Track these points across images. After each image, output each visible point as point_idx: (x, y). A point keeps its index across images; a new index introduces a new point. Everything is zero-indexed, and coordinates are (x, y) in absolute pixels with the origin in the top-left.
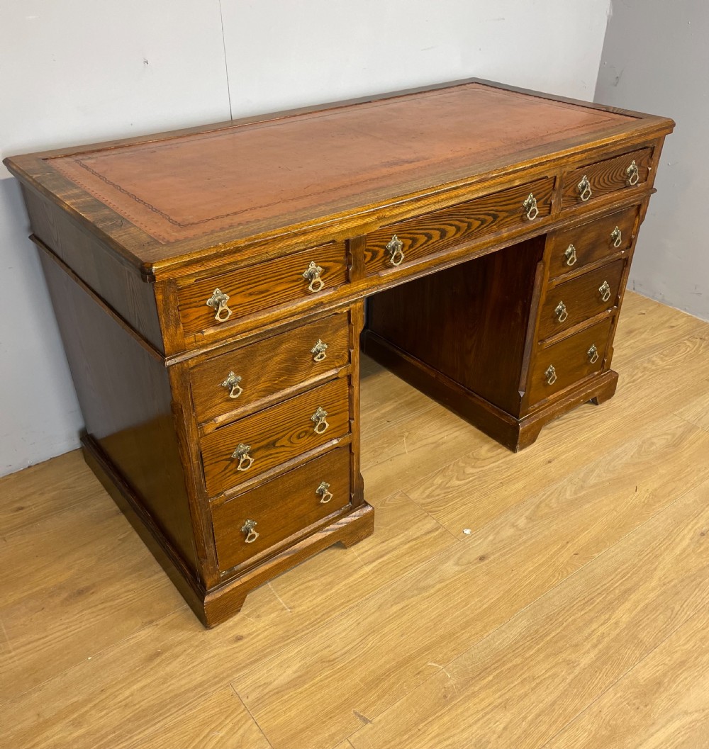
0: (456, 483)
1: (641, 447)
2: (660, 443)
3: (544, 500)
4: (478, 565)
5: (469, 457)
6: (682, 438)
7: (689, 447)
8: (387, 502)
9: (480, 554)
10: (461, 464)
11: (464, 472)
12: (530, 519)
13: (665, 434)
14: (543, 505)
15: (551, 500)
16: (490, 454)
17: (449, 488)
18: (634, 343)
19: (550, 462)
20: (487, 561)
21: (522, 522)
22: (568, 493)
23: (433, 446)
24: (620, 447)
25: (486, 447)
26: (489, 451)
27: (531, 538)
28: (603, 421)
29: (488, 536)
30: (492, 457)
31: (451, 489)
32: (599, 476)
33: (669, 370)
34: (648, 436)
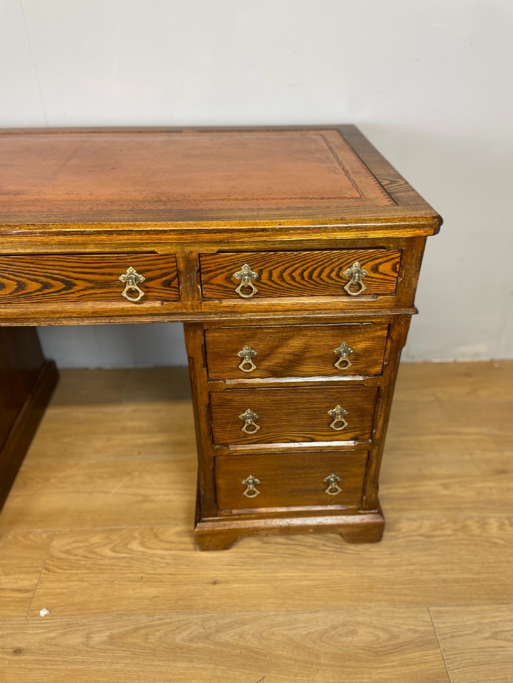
0: (107, 552)
1: (334, 628)
2: (364, 636)
3: (154, 626)
4: (6, 656)
5: (152, 529)
6: (399, 648)
7: (393, 667)
8: (31, 536)
9: (22, 645)
10: (136, 534)
11: (127, 544)
12: (111, 639)
13: (384, 630)
14: (143, 631)
15: (158, 631)
16: (174, 538)
17: (93, 552)
18: (491, 488)
19: (215, 583)
20: (16, 658)
21: (99, 638)
22: (184, 634)
23: (140, 498)
24: (311, 612)
25: (181, 528)
26: (178, 534)
27: (82, 662)
28: (332, 567)
29: (54, 630)
30: (171, 542)
31: (93, 556)
32: (241, 635)
33: (495, 545)
34: (360, 619)
